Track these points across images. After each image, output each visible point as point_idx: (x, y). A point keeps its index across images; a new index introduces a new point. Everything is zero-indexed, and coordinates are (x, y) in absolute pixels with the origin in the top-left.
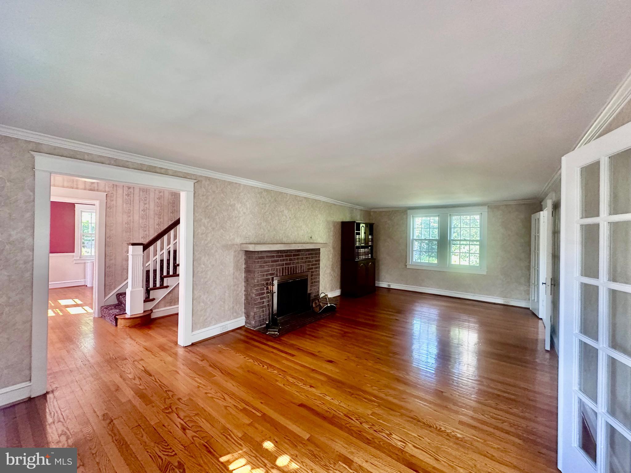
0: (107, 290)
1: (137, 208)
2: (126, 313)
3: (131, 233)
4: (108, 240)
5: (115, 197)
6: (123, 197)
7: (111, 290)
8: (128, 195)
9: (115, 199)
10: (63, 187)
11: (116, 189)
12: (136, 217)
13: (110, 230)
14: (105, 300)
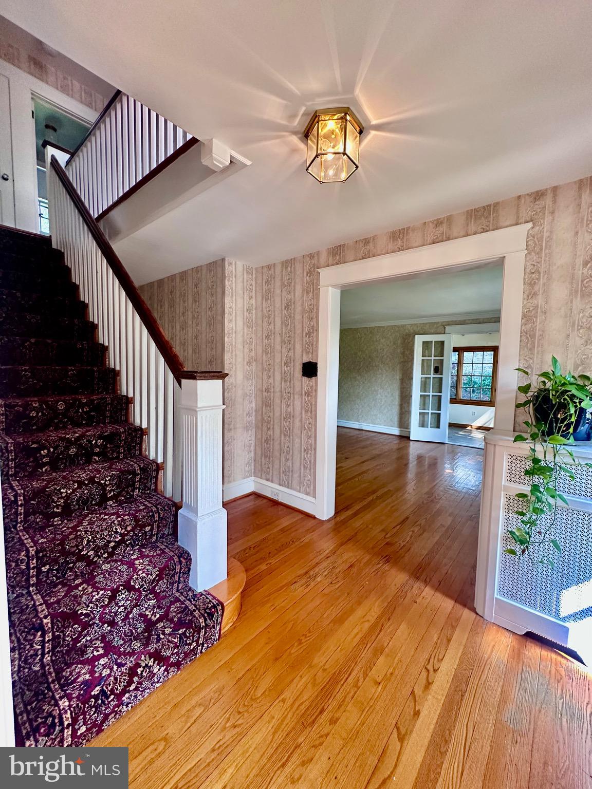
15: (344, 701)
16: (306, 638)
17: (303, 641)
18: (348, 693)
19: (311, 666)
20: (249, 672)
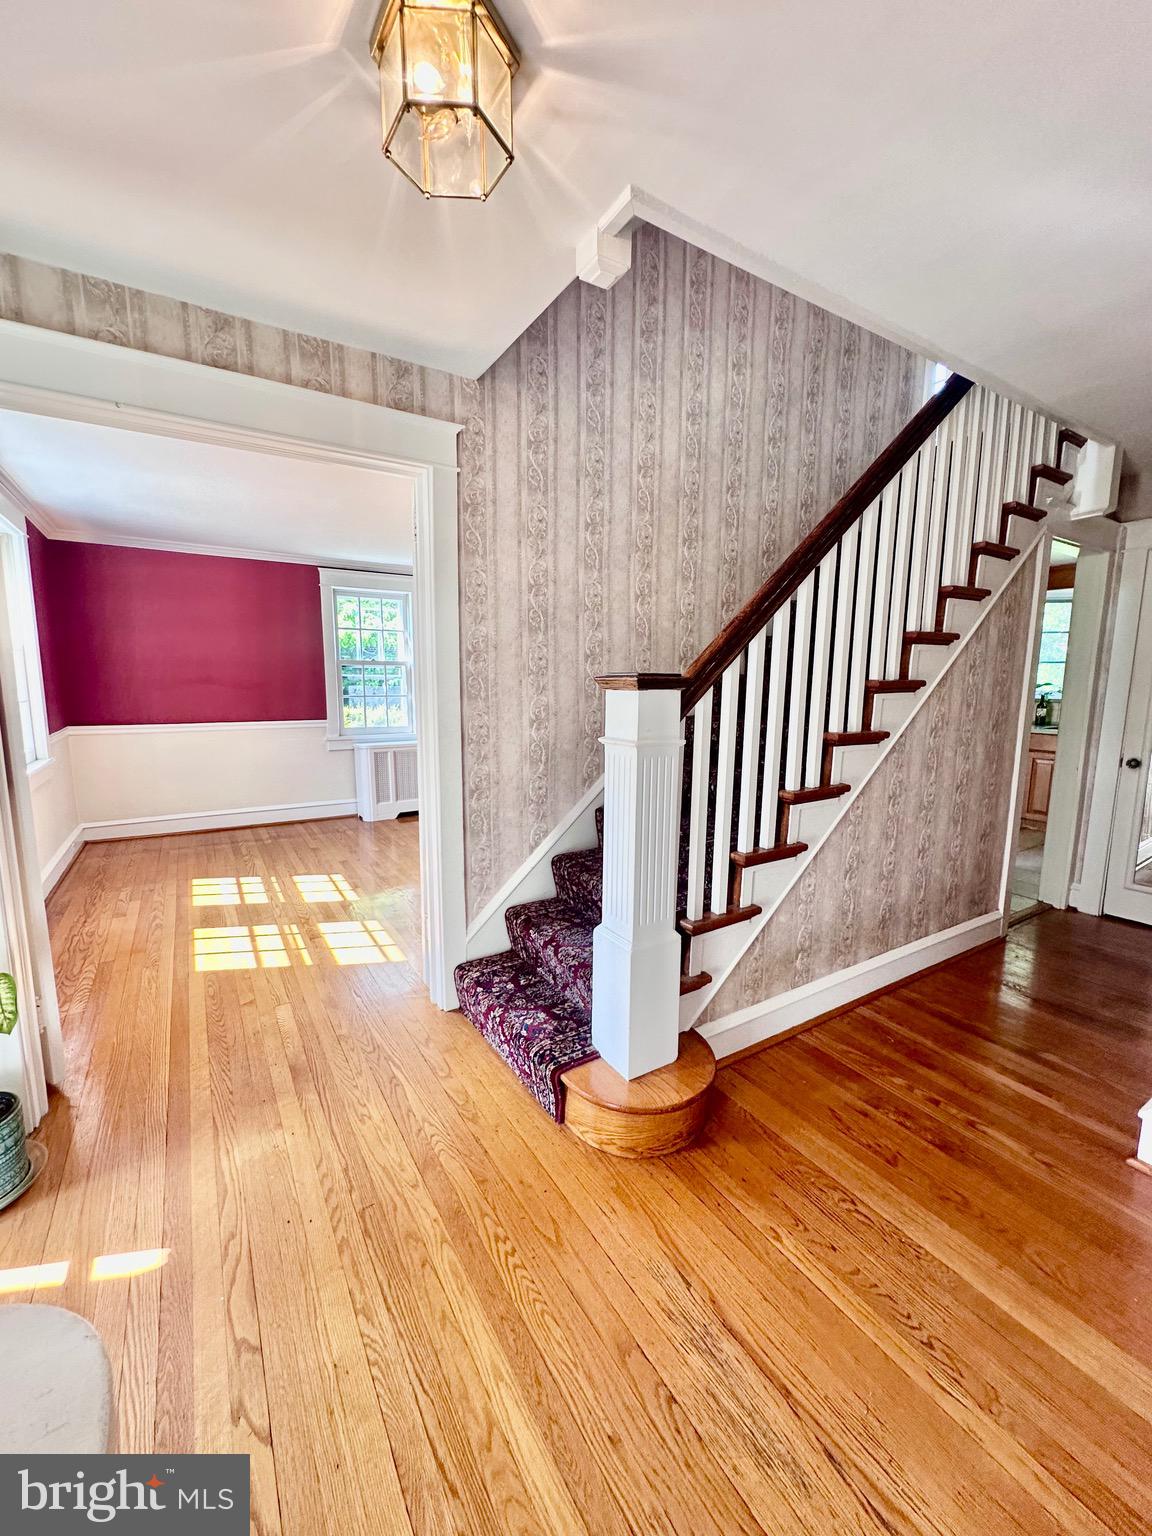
0: (472, 893)
1: (567, 512)
2: (595, 1056)
3: (551, 633)
4: (470, 665)
5: (488, 452)
6: (519, 456)
7: (486, 891)
8: (535, 445)
9: (489, 464)
10: (288, 380)
11: (494, 411)
12: (567, 560)
13: (480, 619)
14: (471, 935)
15: (357, 1274)
16: (507, 1254)
17: (500, 1244)
18: (362, 1289)
19: (444, 1241)
20: (482, 1151)
